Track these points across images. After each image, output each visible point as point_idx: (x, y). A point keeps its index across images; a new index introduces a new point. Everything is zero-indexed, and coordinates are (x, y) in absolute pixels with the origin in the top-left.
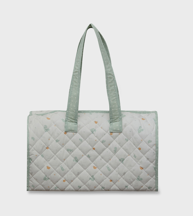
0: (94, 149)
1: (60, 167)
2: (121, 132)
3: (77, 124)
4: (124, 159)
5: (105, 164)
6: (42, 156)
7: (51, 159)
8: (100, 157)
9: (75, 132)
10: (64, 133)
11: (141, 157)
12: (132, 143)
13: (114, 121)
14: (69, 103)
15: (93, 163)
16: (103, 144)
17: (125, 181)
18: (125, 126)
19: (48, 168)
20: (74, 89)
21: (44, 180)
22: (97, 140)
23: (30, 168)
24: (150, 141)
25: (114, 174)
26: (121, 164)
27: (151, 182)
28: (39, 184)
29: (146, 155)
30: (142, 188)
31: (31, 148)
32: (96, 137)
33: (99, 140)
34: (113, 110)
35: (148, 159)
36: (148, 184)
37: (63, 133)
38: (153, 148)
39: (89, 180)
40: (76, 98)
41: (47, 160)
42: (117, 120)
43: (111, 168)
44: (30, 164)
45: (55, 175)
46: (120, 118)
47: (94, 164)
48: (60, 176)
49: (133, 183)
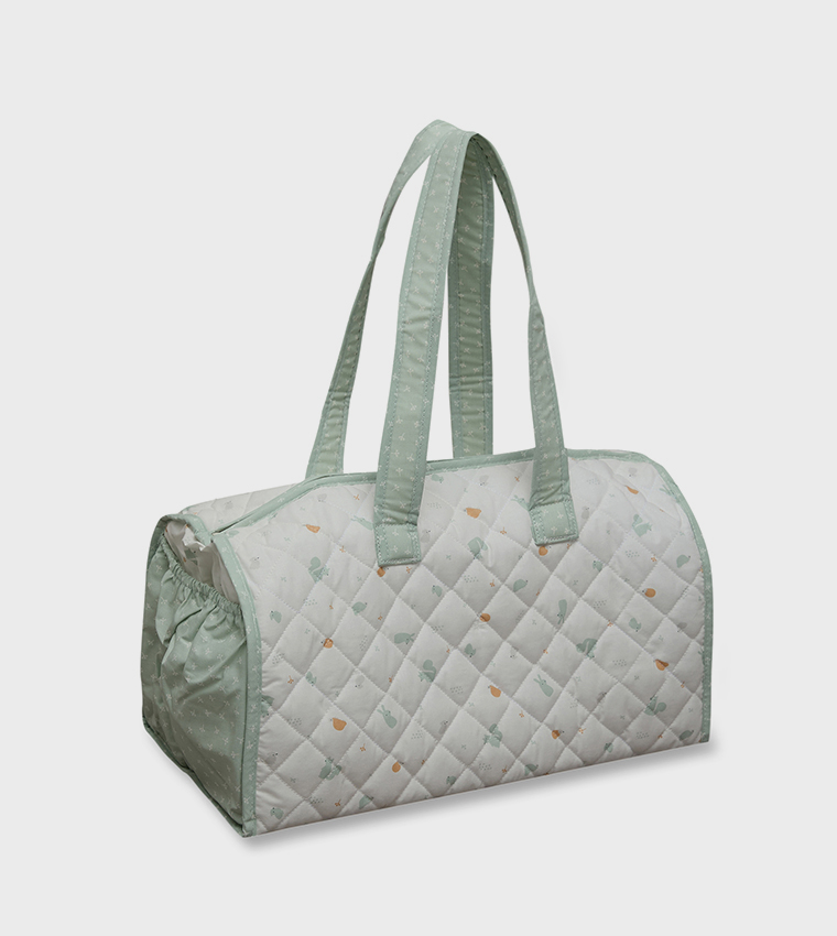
0: (486, 618)
1: (380, 711)
2: (575, 540)
3: (416, 530)
4: (595, 642)
5: (529, 670)
6: (309, 678)
7: (343, 686)
8: (505, 647)
9: (412, 563)
10: (378, 572)
11: (657, 624)
12: (617, 577)
13: (549, 500)
14: (387, 448)
15: (485, 672)
16: (519, 596)
17: (603, 726)
18: (586, 515)
19: (339, 725)
20: (407, 389)
21: (320, 779)
22: (497, 582)
23: (260, 738)
24: (682, 560)
25: (564, 706)
26: (587, 661)
27: (691, 710)
28: (299, 798)
29: (673, 613)
30: (660, 741)
31: (268, 655)
32: (490, 569)
33: (503, 581)
34: (546, 456)
35: (681, 626)
36: (680, 722)
37: (374, 573)
38: (695, 582)
39: (482, 747)
40: (417, 424)
41: (330, 692)
42: (554, 498)
43: (551, 683)
44: (262, 719)
45: (363, 749)
46: (565, 488)
47: (488, 676)
48: (379, 750)
49: (631, 727)
